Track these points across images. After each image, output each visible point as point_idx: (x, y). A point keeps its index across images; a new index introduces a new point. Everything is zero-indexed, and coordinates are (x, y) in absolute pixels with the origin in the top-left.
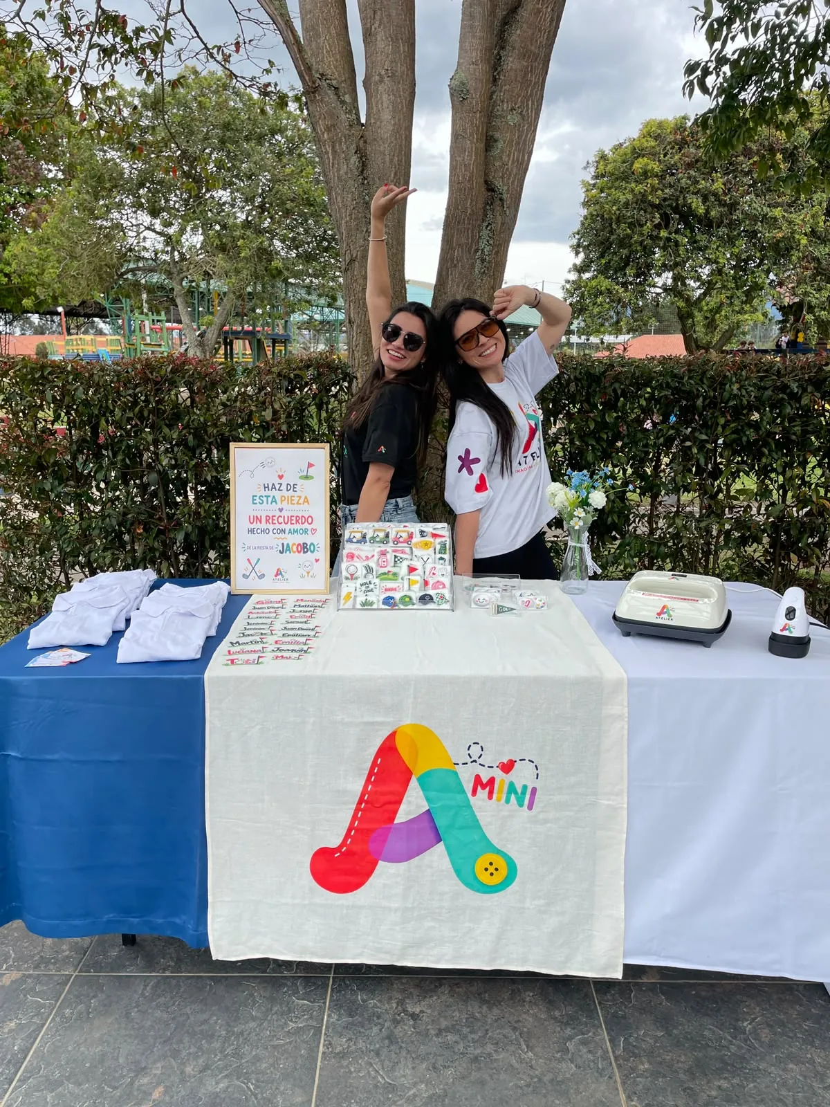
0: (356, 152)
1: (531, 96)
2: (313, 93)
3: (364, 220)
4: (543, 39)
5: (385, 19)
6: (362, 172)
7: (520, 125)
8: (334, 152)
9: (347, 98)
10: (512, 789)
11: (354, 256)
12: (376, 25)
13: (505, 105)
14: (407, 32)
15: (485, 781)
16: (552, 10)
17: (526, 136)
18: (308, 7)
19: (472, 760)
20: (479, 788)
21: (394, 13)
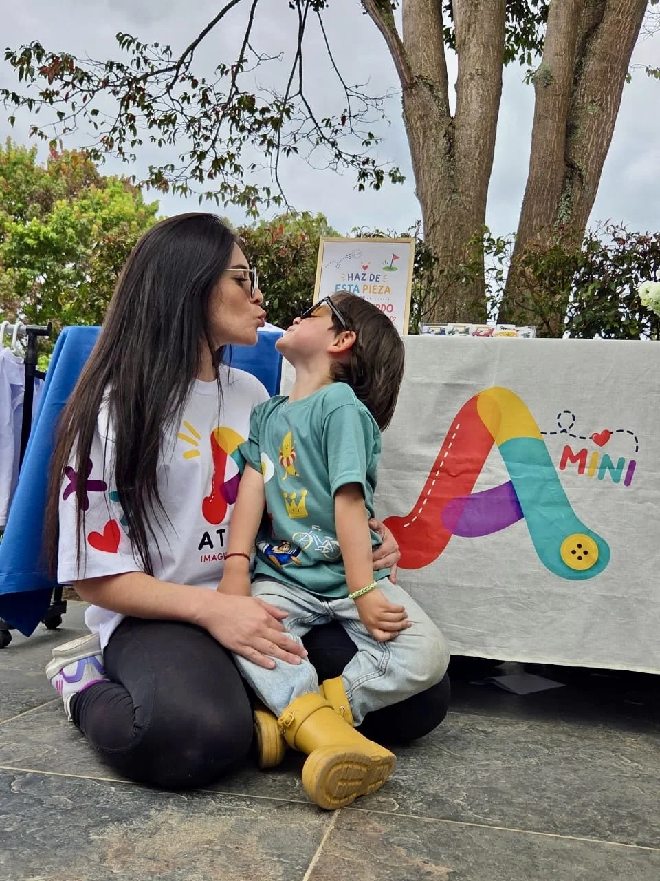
0: (445, 136)
1: (611, 91)
2: (410, 88)
3: (448, 190)
4: (622, 44)
5: (478, 31)
6: (449, 151)
7: (599, 115)
8: (425, 136)
9: (440, 94)
10: (606, 464)
11: (437, 221)
12: (470, 36)
13: (586, 98)
14: (497, 41)
15: (575, 453)
16: (632, 20)
17: (606, 124)
18: (411, 30)
19: (562, 429)
20: (569, 460)
21: (486, 26)
